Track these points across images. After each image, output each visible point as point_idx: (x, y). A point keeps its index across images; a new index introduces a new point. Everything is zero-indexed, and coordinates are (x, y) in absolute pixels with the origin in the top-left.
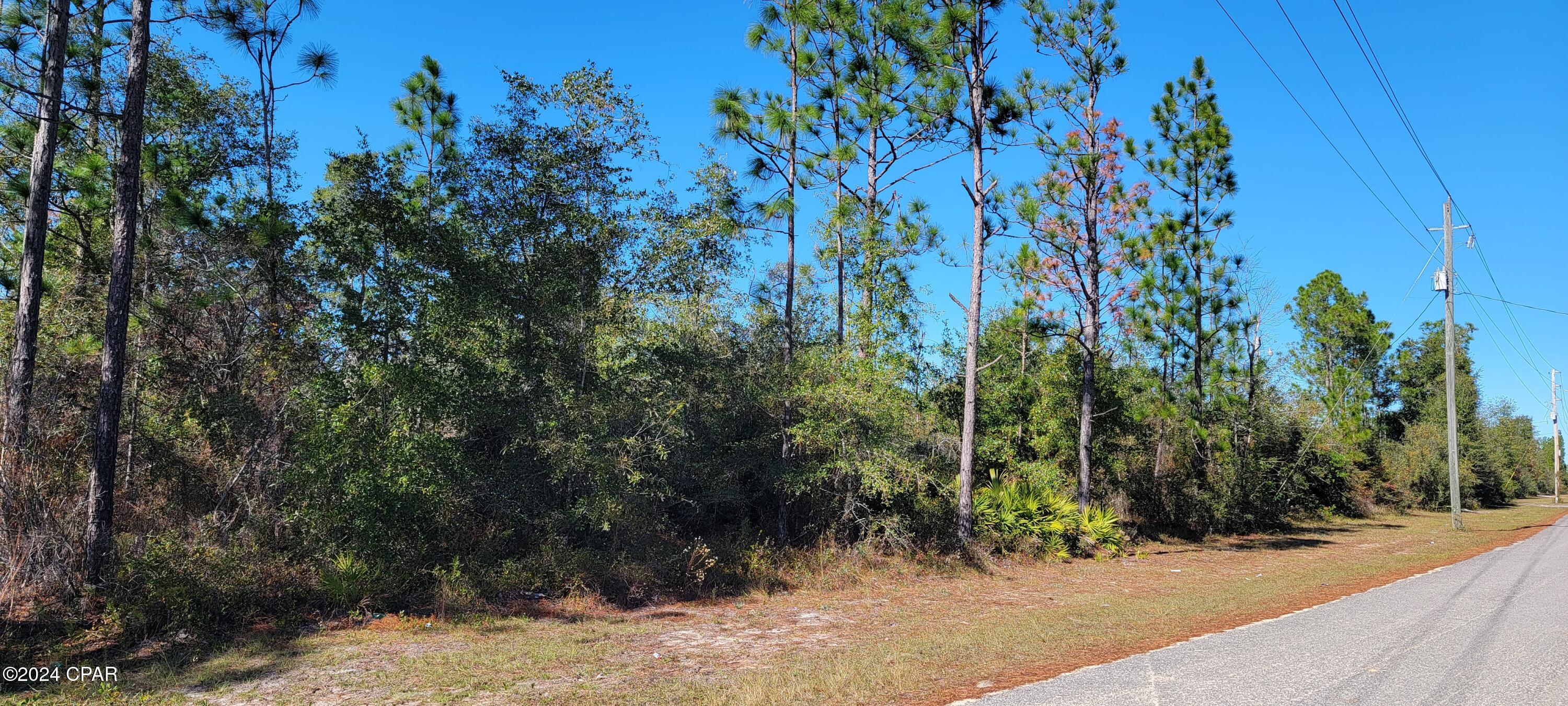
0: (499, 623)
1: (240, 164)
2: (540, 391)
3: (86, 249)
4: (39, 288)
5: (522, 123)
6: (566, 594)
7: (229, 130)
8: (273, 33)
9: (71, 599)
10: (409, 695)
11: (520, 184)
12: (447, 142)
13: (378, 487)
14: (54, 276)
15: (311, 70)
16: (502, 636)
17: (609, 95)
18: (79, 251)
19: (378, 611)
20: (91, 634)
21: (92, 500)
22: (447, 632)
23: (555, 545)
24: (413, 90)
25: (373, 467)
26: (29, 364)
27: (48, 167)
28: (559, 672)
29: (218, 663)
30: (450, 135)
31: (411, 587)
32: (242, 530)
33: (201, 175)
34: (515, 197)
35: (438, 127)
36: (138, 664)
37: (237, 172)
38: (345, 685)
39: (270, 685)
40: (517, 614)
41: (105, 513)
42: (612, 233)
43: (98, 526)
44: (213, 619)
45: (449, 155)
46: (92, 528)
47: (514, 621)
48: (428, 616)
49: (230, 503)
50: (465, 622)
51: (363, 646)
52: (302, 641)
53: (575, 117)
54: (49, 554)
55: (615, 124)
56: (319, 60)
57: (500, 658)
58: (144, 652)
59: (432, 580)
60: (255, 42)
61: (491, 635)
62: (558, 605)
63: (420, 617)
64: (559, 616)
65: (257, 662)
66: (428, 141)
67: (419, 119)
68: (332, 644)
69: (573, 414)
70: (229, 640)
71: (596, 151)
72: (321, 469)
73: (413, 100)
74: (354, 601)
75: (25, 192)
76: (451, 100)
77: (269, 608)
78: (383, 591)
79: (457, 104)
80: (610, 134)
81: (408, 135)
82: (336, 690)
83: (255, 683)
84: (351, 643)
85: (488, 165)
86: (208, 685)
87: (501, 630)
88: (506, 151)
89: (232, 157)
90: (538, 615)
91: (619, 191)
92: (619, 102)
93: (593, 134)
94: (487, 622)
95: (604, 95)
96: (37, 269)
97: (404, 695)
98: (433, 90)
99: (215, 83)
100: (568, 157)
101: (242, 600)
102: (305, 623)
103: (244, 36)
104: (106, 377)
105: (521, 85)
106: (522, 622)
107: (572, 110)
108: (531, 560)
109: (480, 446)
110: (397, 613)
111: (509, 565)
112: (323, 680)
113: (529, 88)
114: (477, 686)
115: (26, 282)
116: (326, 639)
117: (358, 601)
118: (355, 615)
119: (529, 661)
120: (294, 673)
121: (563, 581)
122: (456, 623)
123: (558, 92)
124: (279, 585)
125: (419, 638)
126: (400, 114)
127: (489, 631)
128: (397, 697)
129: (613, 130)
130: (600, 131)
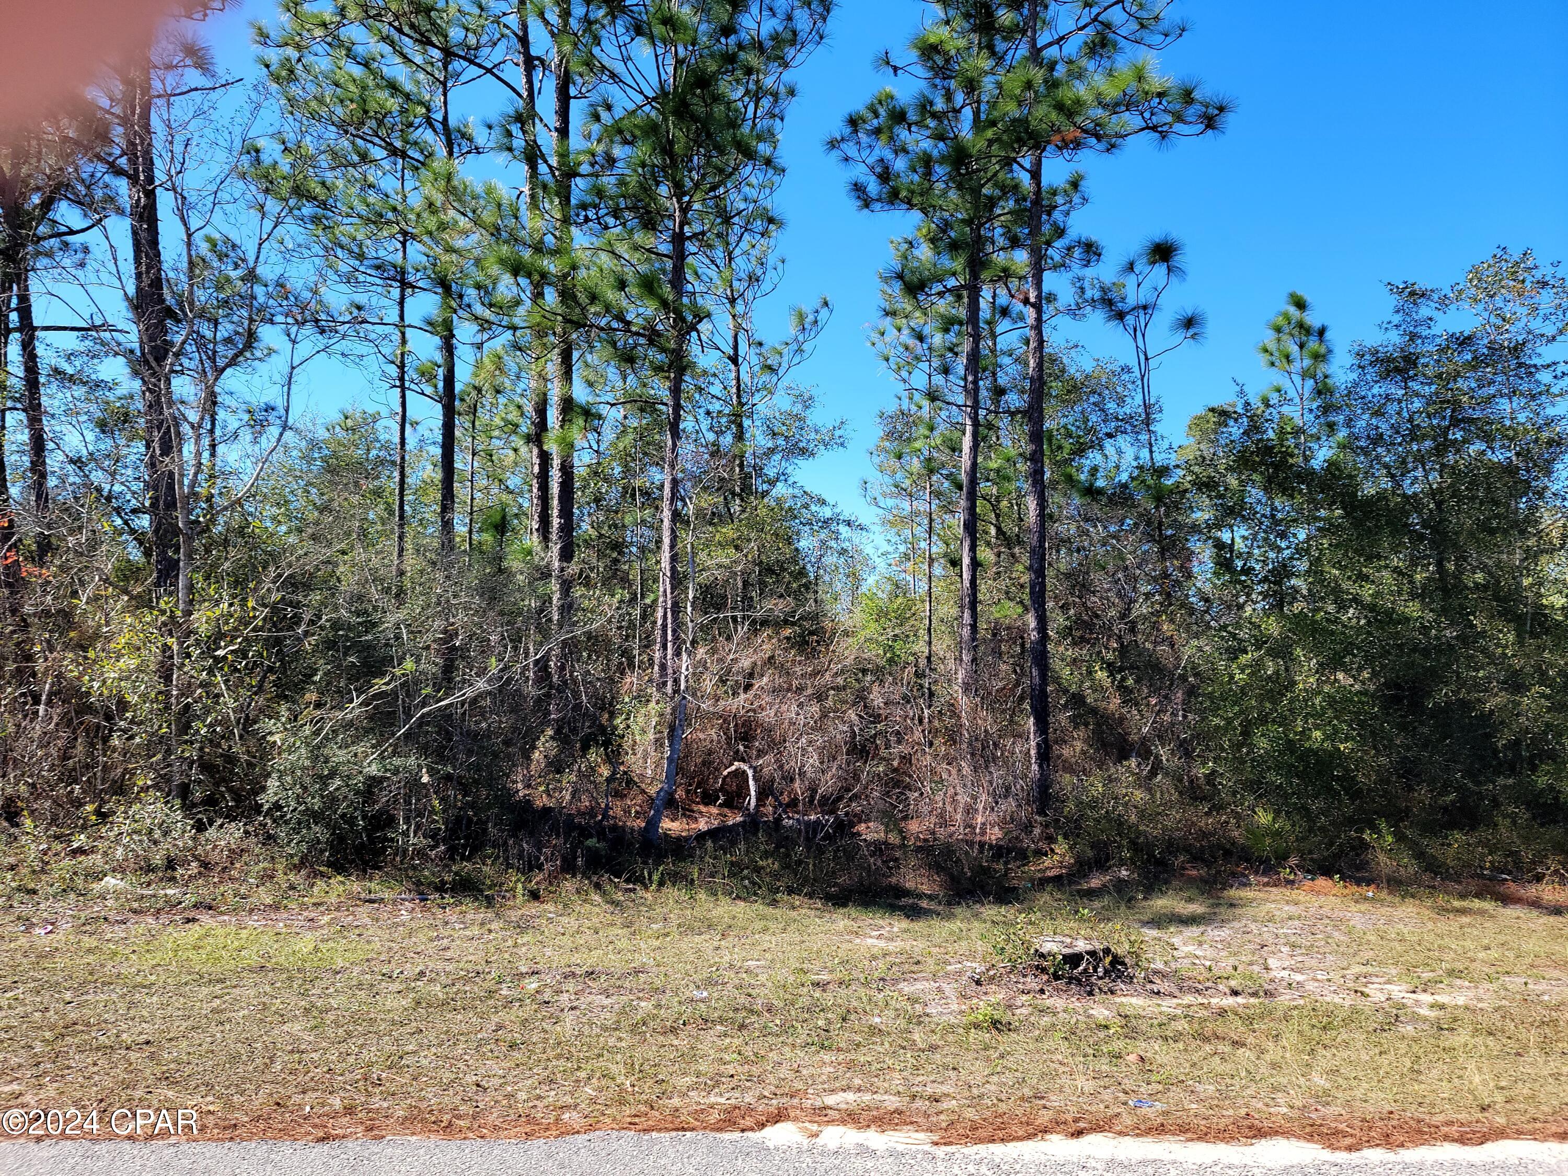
0: (1457, 904)
1: (1110, 436)
2: (1469, 638)
3: (999, 529)
4: (975, 564)
5: (1413, 337)
6: (1539, 878)
7: (1100, 407)
8: (1145, 307)
9: (1027, 828)
10: (1369, 969)
11: (1417, 404)
12: (1320, 375)
13: (1290, 742)
14: (985, 554)
15: (1180, 335)
16: (1465, 920)
17: (1529, 279)
18: (993, 531)
19: (1308, 871)
20: (1047, 862)
21: (1033, 743)
22: (1392, 905)
23: (1514, 818)
24: (1278, 330)
25: (1283, 721)
26: (974, 627)
27: (974, 465)
28: (1556, 974)
29: (1162, 903)
30: (1322, 368)
31: (1342, 851)
32: (1159, 777)
33: (1080, 450)
34: (1411, 420)
35: (1307, 362)
36: (1091, 894)
37: (1108, 444)
38: (1293, 946)
39: (1216, 932)
40: (1479, 895)
41: (1044, 755)
42: (1550, 443)
43: (1040, 766)
44: (1148, 860)
45: (1322, 390)
46: (1035, 767)
47: (1477, 904)
48: (1368, 885)
49: (1144, 752)
50: (1413, 896)
51: (1302, 907)
52: (1233, 893)
53: (1486, 315)
54: (1008, 789)
55: (1542, 313)
56: (1189, 323)
57: (1468, 944)
58: (1095, 882)
59: (1364, 846)
60: (1130, 320)
61: (1451, 916)
62: (1532, 891)
63: (1358, 885)
64: (1535, 904)
65: (1196, 908)
66: (1297, 379)
67: (1287, 357)
68: (1267, 900)
69: (1517, 663)
70: (1167, 882)
71: (1517, 349)
72: (1229, 721)
73: (1279, 340)
74: (1282, 857)
75: (960, 487)
76: (1322, 332)
77: (1197, 858)
78: (1310, 852)
79: (1328, 335)
80: (1537, 325)
81: (1276, 377)
82: (1285, 949)
83: (1202, 928)
84: (1287, 902)
85: (1376, 390)
86: (1159, 921)
87: (1462, 911)
88: (1397, 370)
89: (1105, 430)
90: (1506, 900)
91: (1555, 390)
92: (1544, 284)
93: (1513, 329)
94: (1441, 900)
95: (1523, 281)
96: (973, 549)
97: (1364, 969)
98: (1301, 325)
99: (1088, 366)
100: (1476, 363)
101: (1172, 846)
102: (1233, 875)
103: (1120, 316)
104: (1034, 635)
105: (1412, 294)
106: (1488, 905)
107: (1481, 307)
108: (1484, 833)
109: (1397, 699)
110: (1331, 878)
111: (1458, 838)
112: (1268, 938)
113: (1423, 295)
114: (1451, 973)
115: (966, 561)
116: (1261, 895)
117: (1286, 858)
118: (1285, 873)
119: (1511, 955)
120: (1236, 924)
121: (1533, 862)
122: (1403, 897)
123: (1460, 292)
124: (1204, 834)
125: (1363, 907)
126: (1267, 356)
127: (1447, 910)
128: (1357, 969)
129: (1539, 319)
130: (1521, 325)
